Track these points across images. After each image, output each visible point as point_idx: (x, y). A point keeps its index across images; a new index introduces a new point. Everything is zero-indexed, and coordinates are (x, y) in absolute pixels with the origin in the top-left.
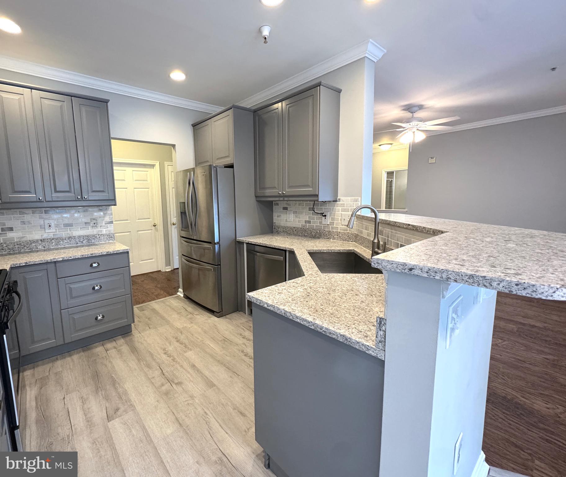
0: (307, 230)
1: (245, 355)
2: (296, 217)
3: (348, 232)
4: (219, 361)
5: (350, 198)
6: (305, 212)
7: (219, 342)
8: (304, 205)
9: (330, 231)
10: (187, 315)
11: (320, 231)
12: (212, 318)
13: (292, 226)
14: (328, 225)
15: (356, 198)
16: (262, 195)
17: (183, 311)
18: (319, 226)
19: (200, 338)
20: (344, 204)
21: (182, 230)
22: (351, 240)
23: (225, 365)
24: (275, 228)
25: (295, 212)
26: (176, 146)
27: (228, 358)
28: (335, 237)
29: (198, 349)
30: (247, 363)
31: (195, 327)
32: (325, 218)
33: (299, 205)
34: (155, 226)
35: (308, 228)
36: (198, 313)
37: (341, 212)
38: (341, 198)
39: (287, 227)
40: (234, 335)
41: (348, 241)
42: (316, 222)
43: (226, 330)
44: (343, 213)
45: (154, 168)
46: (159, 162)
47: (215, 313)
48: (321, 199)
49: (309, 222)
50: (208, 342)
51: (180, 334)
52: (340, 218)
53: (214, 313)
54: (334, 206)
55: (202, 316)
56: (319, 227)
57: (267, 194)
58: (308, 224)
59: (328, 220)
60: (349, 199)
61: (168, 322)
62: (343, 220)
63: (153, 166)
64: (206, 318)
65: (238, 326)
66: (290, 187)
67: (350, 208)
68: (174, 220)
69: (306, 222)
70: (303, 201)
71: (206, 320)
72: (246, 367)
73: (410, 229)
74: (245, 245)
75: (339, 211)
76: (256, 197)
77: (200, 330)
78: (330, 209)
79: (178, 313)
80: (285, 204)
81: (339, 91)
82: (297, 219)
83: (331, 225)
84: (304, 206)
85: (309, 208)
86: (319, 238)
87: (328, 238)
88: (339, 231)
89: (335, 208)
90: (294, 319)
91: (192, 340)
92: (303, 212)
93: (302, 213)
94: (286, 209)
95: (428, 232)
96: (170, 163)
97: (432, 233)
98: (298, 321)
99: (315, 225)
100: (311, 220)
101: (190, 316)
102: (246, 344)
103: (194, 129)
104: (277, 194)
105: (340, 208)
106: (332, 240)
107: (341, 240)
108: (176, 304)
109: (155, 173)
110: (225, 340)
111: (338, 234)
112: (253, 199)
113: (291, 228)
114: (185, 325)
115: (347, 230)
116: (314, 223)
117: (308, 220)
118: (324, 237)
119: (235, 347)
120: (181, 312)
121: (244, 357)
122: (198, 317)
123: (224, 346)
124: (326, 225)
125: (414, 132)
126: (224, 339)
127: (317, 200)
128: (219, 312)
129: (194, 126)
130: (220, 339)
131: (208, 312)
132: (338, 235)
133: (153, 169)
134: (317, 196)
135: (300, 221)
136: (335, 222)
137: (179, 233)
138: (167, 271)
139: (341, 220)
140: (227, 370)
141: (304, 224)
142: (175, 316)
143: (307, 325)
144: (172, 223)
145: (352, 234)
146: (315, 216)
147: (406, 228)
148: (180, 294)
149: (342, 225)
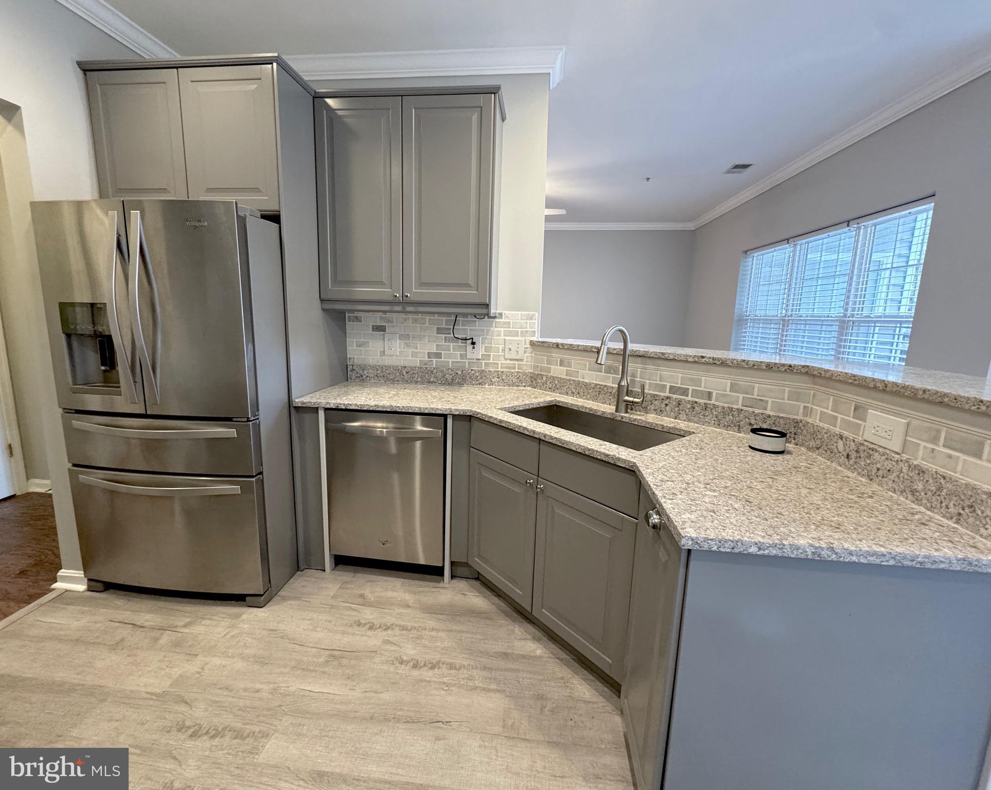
0: (435, 371)
1: (415, 666)
2: (408, 345)
3: (516, 370)
4: (372, 718)
5: (520, 313)
6: (429, 336)
7: (327, 669)
8: (425, 324)
9: (483, 371)
10: (156, 639)
11: (462, 371)
12: (244, 616)
13: (397, 363)
14: (479, 359)
15: (531, 313)
16: (346, 297)
17: (124, 632)
18: (458, 362)
19: (261, 686)
20: (509, 323)
21: (77, 391)
22: (524, 384)
23: (397, 720)
24: (353, 370)
25: (402, 337)
26: (23, 115)
27: (386, 696)
28: (493, 380)
29: (287, 721)
30: (435, 682)
31: (217, 661)
32: (474, 348)
33: (415, 321)
35: (434, 366)
36: (188, 620)
37: (503, 337)
38: (504, 312)
39: (386, 366)
40: (344, 633)
41: (519, 386)
42: (453, 355)
43: (314, 630)
44: (507, 338)
47: (247, 598)
49: (438, 355)
50: (296, 685)
51: (183, 708)
52: (501, 347)
53: (245, 601)
54: (491, 326)
55: (208, 622)
56: (458, 365)
57: (359, 297)
58: (434, 360)
59: (480, 351)
60: (518, 314)
61: (98, 694)
62: (507, 350)
64: (226, 622)
65: (332, 607)
66: (422, 284)
67: (520, 330)
69: (430, 355)
71: (233, 626)
72: (443, 692)
73: (707, 363)
74: (321, 414)
75: (499, 335)
76: (322, 300)
77: (239, 665)
78: (483, 330)
79: (115, 647)
80: (378, 318)
81: (504, 118)
82: (410, 351)
83: (484, 360)
84: (427, 325)
85: (438, 328)
86: (460, 384)
87: (480, 384)
88: (499, 369)
89: (492, 329)
90: (841, 559)
91: (241, 703)
92: (425, 336)
93: (421, 338)
94: (380, 329)
95: (756, 367)
97: (764, 367)
98: (854, 558)
99: (450, 360)
100: (443, 352)
101: (166, 638)
102: (391, 639)
103: (84, 77)
104: (387, 298)
105: (502, 330)
106: (487, 386)
107: (504, 386)
108: (75, 624)
110: (336, 656)
111: (499, 375)
112: (317, 306)
113: (396, 368)
114: (176, 672)
115: (514, 368)
116: (449, 356)
117: (435, 351)
118: (471, 382)
119: (377, 660)
120: (122, 640)
121: (415, 673)
122: (199, 629)
123: (349, 672)
124: (475, 361)
126: (331, 656)
128: (264, 593)
129: (89, 68)
130: (321, 660)
131: (218, 605)
132: (498, 378)
134: (487, 306)
135: (417, 353)
136: (492, 354)
139: (504, 350)
140: (415, 726)
141: (427, 359)
142: (106, 660)
143: (878, 561)
145: (525, 374)
146: (451, 344)
147: (695, 362)
148: (71, 583)
149: (506, 359)
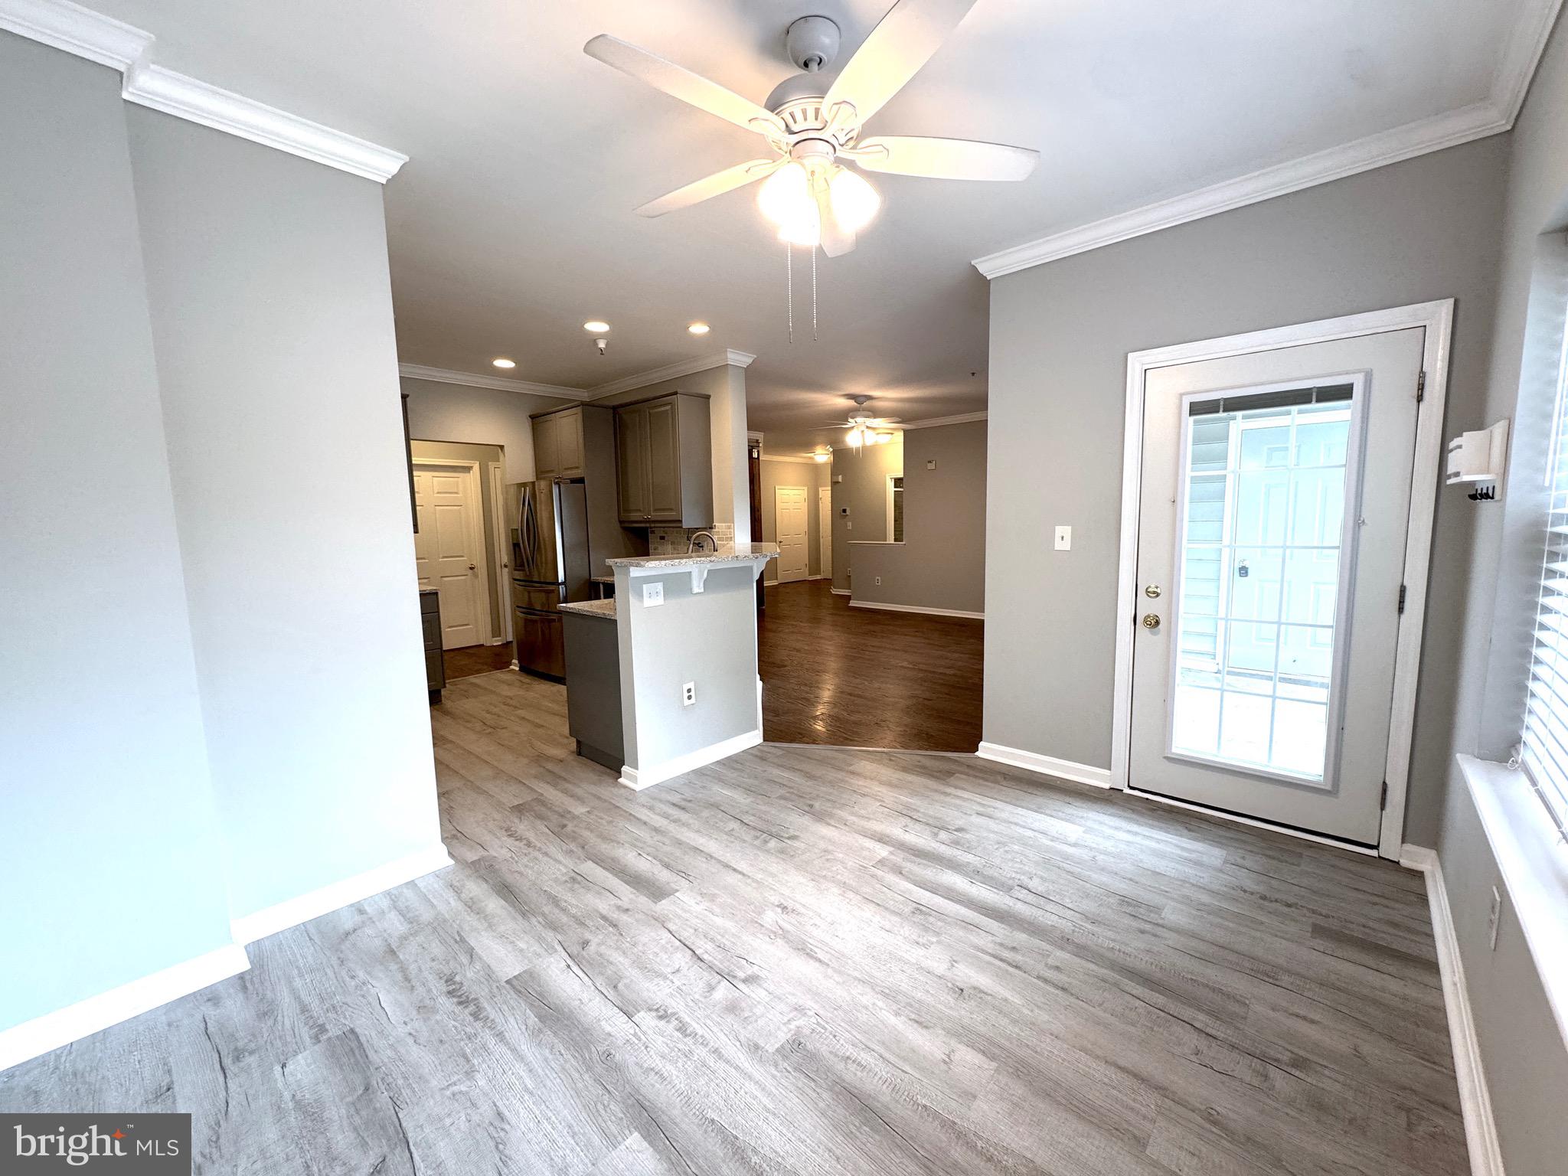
4: (554, 714)
5: (724, 525)
8: (681, 534)
10: (523, 686)
15: (729, 524)
16: (627, 520)
17: (516, 682)
20: (720, 532)
21: (515, 570)
25: (673, 543)
26: (506, 448)
29: (531, 708)
31: (532, 694)
33: (677, 533)
34: (471, 568)
36: (538, 683)
38: (717, 524)
45: (469, 472)
46: (478, 462)
48: (685, 525)
50: (545, 703)
51: (509, 700)
55: (544, 685)
57: (633, 519)
63: (468, 469)
64: (549, 686)
66: (656, 510)
67: (725, 536)
68: (505, 559)
70: (673, 527)
71: (549, 688)
74: (601, 586)
76: (621, 522)
77: (537, 696)
80: (662, 532)
81: (708, 397)
94: (662, 538)
96: (496, 464)
103: (532, 422)
104: (641, 519)
108: (506, 678)
109: (473, 480)
112: (617, 526)
114: (518, 693)
120: (513, 684)
122: (538, 686)
125: (863, 431)
127: (681, 527)
129: (533, 417)
131: (553, 682)
133: (467, 474)
134: (681, 521)
137: (511, 574)
138: (495, 644)
142: (504, 687)
144: (503, 564)
148: (515, 667)
